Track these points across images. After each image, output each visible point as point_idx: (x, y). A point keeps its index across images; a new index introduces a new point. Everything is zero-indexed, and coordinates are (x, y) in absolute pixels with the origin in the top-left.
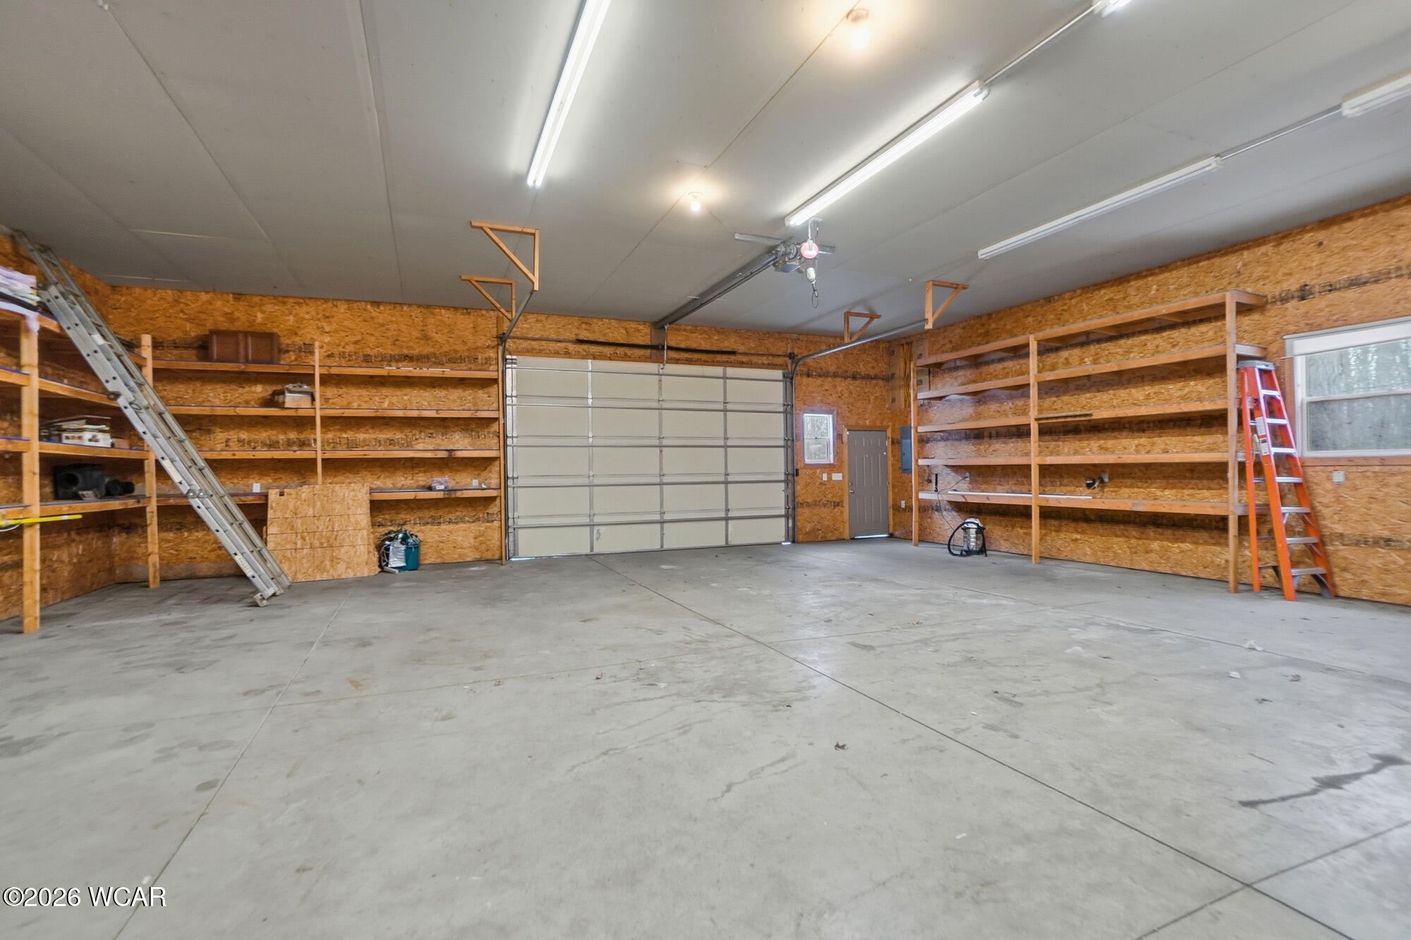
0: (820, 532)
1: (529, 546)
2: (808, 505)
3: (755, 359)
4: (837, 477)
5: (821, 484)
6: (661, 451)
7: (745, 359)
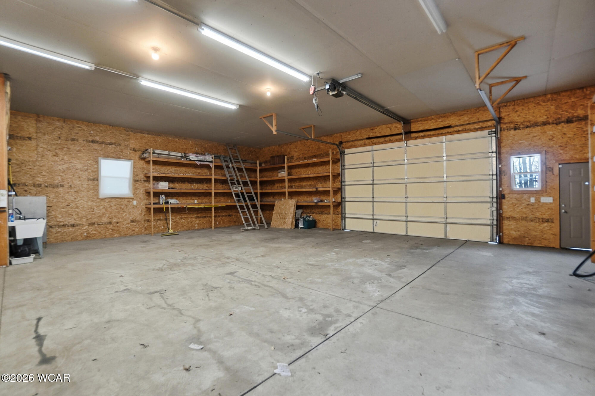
0: (527, 239)
1: (350, 225)
2: (513, 218)
3: (467, 127)
4: (546, 200)
5: (528, 205)
6: (406, 186)
7: (460, 128)
